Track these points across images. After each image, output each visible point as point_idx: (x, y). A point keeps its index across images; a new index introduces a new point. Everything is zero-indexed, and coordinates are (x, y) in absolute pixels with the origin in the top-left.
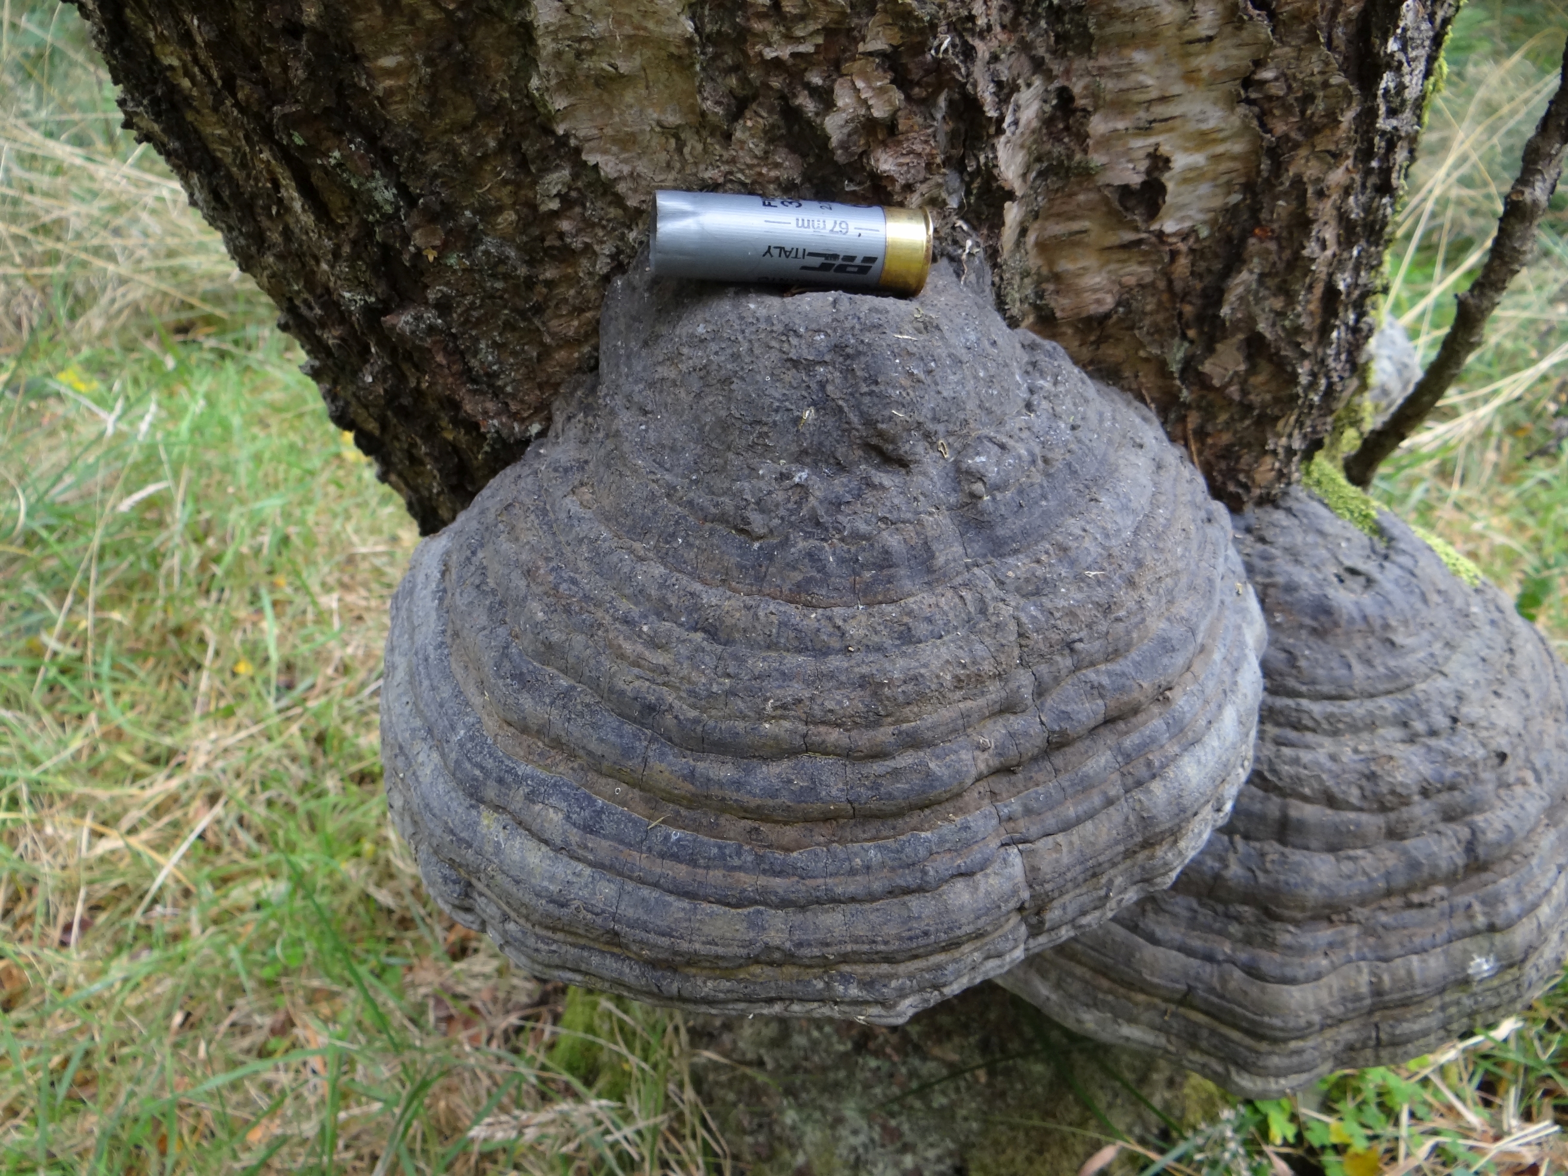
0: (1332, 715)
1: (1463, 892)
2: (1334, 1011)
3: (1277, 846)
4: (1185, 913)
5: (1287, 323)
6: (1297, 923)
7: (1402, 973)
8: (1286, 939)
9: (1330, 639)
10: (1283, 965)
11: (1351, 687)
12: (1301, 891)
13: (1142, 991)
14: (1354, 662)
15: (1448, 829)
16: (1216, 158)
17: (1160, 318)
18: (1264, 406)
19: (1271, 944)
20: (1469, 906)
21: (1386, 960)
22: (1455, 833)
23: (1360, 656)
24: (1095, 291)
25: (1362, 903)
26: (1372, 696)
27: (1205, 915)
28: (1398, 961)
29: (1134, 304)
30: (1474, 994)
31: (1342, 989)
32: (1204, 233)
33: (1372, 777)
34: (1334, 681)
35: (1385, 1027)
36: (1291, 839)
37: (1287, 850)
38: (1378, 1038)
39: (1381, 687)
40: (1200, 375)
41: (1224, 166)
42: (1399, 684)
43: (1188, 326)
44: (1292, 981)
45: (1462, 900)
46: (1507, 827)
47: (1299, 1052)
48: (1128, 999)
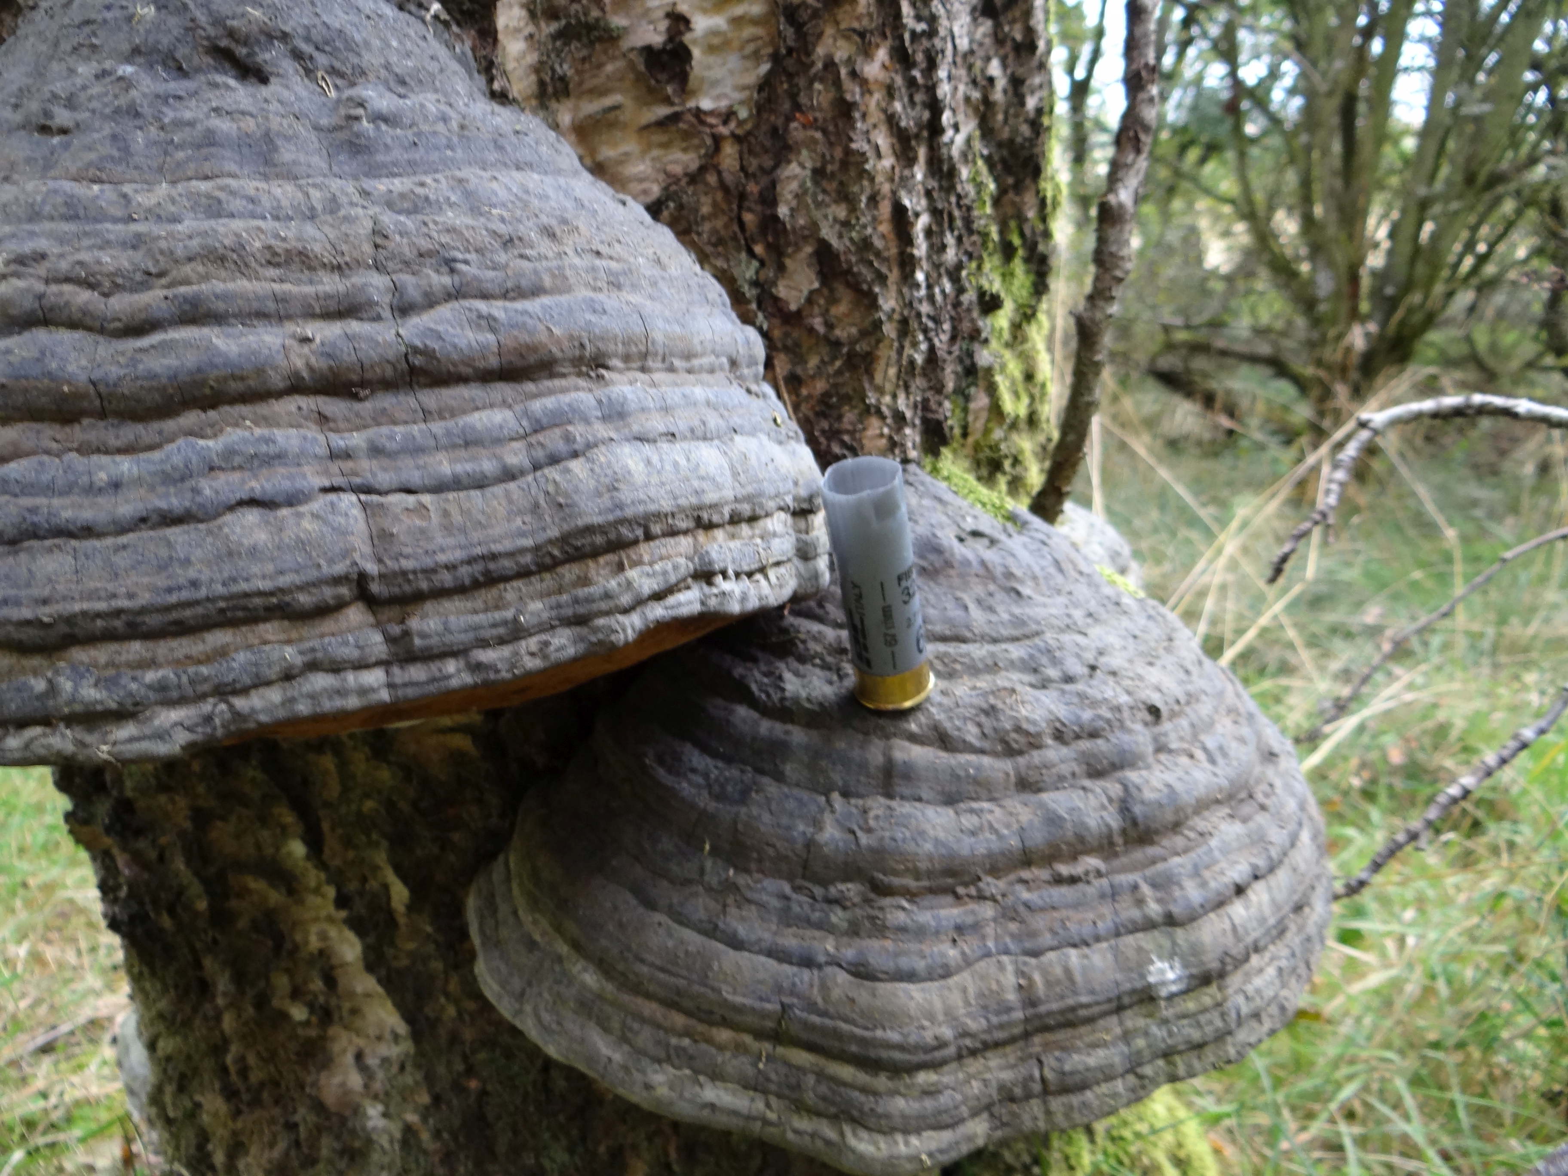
0: (946, 654)
1: (1124, 870)
2: (973, 1025)
3: (882, 800)
4: (775, 903)
5: (854, 234)
6: (911, 895)
7: (1058, 971)
8: (900, 918)
9: (942, 579)
10: (897, 955)
11: (968, 627)
12: (911, 847)
13: (725, 1023)
14: (972, 606)
15: (1097, 785)
16: (737, 22)
17: (719, 223)
18: (853, 342)
19: (880, 929)
20: (1135, 887)
21: (1036, 953)
22: (1105, 791)
23: (979, 602)
24: (641, 180)
25: (995, 871)
26: (995, 641)
27: (800, 903)
28: (1051, 956)
29: (685, 198)
30: (1165, 1022)
31: (981, 995)
32: (743, 113)
33: (991, 711)
34: (949, 621)
35: (1050, 1061)
36: (898, 789)
37: (894, 804)
38: (1043, 1080)
39: (1005, 632)
40: (776, 299)
41: (749, 31)
42: (1026, 631)
43: (754, 241)
44: (911, 977)
45: (1125, 879)
46: (1169, 786)
47: (930, 1092)
48: (709, 1041)
